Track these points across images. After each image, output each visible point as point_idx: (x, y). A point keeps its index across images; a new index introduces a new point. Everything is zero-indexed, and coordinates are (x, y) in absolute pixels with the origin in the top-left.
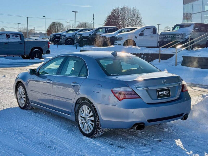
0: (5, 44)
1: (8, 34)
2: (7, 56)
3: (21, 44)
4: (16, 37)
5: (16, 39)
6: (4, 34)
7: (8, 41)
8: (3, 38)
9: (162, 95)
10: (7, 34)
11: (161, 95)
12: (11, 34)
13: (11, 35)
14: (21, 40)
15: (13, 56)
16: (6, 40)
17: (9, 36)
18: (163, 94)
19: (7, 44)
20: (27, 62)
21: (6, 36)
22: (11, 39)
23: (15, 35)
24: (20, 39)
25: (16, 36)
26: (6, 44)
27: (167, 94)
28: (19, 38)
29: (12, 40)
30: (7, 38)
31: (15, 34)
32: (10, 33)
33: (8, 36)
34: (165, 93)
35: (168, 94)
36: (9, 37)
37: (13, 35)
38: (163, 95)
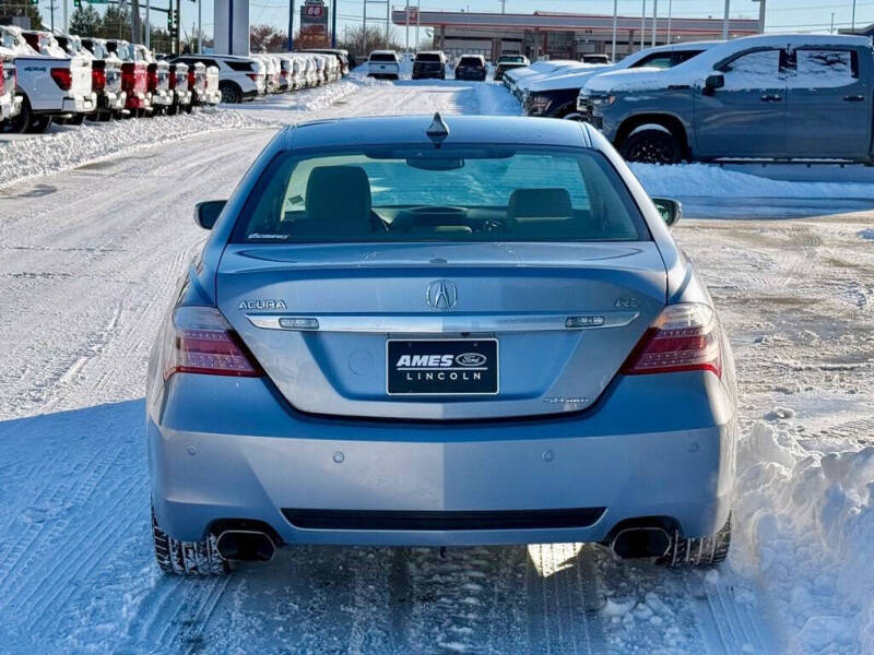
0: (767, 99)
1: (791, 48)
2: (775, 163)
3: (854, 99)
4: (830, 63)
5: (830, 73)
6: (771, 49)
7: (781, 86)
8: (763, 70)
9: (423, 373)
10: (782, 51)
11: (414, 374)
12: (806, 48)
13: (807, 53)
14: (854, 80)
15: (809, 164)
16: (777, 80)
17: (794, 58)
18: (435, 373)
19: (779, 99)
20: (846, 199)
21: (777, 62)
22: (802, 72)
23: (825, 54)
24: (850, 72)
25: (829, 58)
26: (774, 99)
27: (470, 374)
28: (848, 68)
29: (806, 77)
30: (780, 70)
31: (827, 48)
32: (802, 43)
33: (787, 60)
34: (455, 364)
35: (477, 376)
36: (795, 67)
37: (816, 53)
38: (430, 376)
